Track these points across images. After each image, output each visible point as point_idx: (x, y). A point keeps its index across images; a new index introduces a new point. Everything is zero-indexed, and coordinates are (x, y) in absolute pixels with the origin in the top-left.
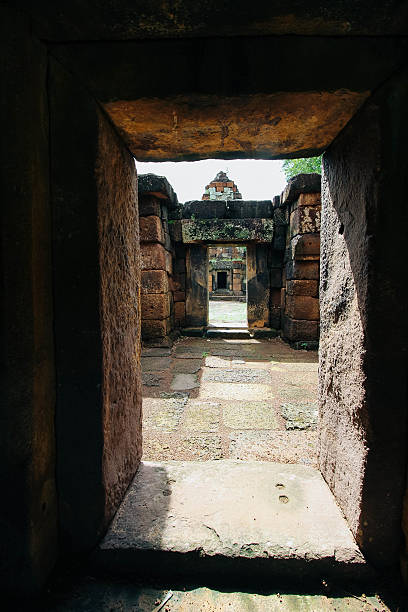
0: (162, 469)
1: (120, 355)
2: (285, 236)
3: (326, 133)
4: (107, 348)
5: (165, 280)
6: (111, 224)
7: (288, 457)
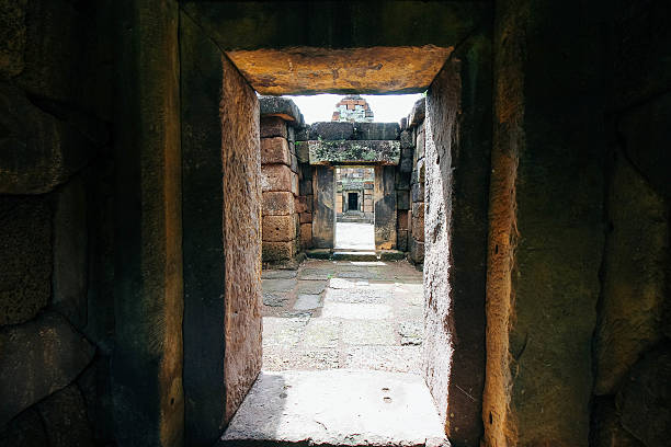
0: (280, 377)
1: (241, 270)
2: (412, 158)
3: (424, 76)
4: (229, 264)
5: (291, 201)
6: (234, 155)
7: (400, 368)
